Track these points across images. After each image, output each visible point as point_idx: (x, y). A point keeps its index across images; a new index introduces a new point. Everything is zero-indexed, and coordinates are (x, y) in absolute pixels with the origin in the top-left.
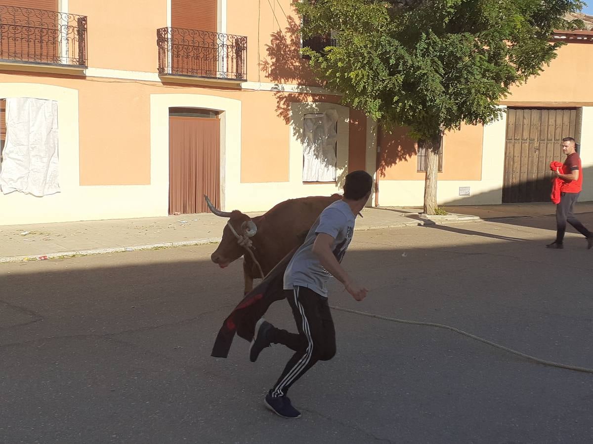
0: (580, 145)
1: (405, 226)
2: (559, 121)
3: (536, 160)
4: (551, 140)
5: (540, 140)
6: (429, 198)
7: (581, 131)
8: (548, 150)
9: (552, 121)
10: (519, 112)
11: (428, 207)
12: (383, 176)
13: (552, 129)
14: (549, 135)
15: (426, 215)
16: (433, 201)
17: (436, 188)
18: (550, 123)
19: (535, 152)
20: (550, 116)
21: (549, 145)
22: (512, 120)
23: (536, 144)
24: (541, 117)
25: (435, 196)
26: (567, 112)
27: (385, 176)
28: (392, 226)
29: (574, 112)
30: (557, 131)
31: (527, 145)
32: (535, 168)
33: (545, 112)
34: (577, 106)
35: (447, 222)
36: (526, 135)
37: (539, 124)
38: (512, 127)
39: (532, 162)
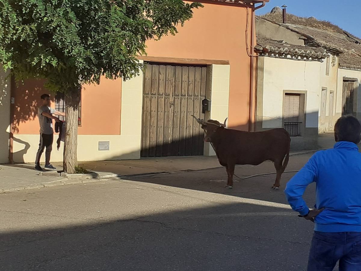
0: (211, 101)
1: (43, 187)
2: (192, 78)
3: (171, 115)
4: (185, 96)
5: (175, 95)
6: (69, 155)
7: (211, 88)
8: (182, 106)
9: (185, 78)
10: (155, 67)
11: (68, 164)
12: (16, 131)
13: (185, 85)
14: (183, 91)
15: (66, 174)
16: (73, 158)
17: (76, 144)
18: (183, 80)
19: (171, 107)
20: (183, 72)
21: (183, 101)
22: (149, 75)
23: (171, 99)
24: (175, 73)
25: (75, 153)
26: (198, 69)
27: (18, 131)
28: (29, 188)
29: (204, 69)
30: (189, 87)
31: (163, 99)
32: (171, 123)
33: (178, 68)
34: (208, 64)
35: (87, 181)
36: (162, 91)
37: (174, 80)
38: (148, 81)
39: (168, 117)
